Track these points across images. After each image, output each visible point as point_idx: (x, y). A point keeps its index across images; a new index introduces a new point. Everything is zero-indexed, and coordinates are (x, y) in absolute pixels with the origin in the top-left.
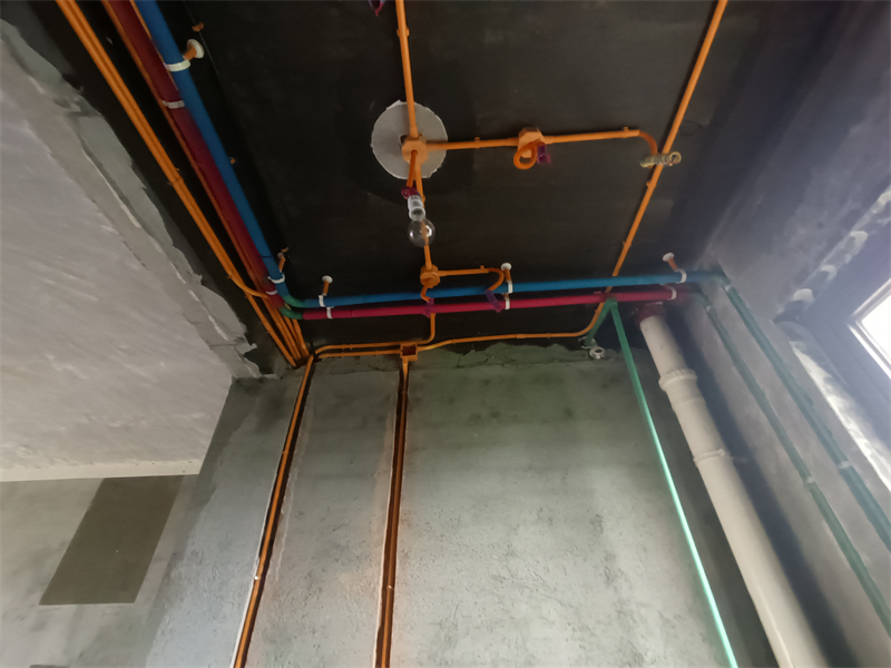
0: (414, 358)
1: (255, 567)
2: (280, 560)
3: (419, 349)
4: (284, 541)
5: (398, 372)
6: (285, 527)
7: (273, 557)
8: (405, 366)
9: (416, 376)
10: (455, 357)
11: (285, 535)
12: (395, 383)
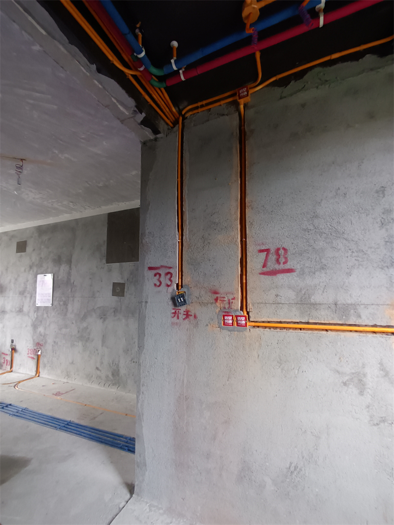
0: (248, 99)
1: (177, 236)
2: (188, 232)
3: (251, 91)
4: (187, 223)
5: (237, 113)
6: (187, 216)
7: (184, 231)
8: (242, 107)
9: (250, 113)
10: (278, 91)
11: (188, 221)
12: (236, 122)
